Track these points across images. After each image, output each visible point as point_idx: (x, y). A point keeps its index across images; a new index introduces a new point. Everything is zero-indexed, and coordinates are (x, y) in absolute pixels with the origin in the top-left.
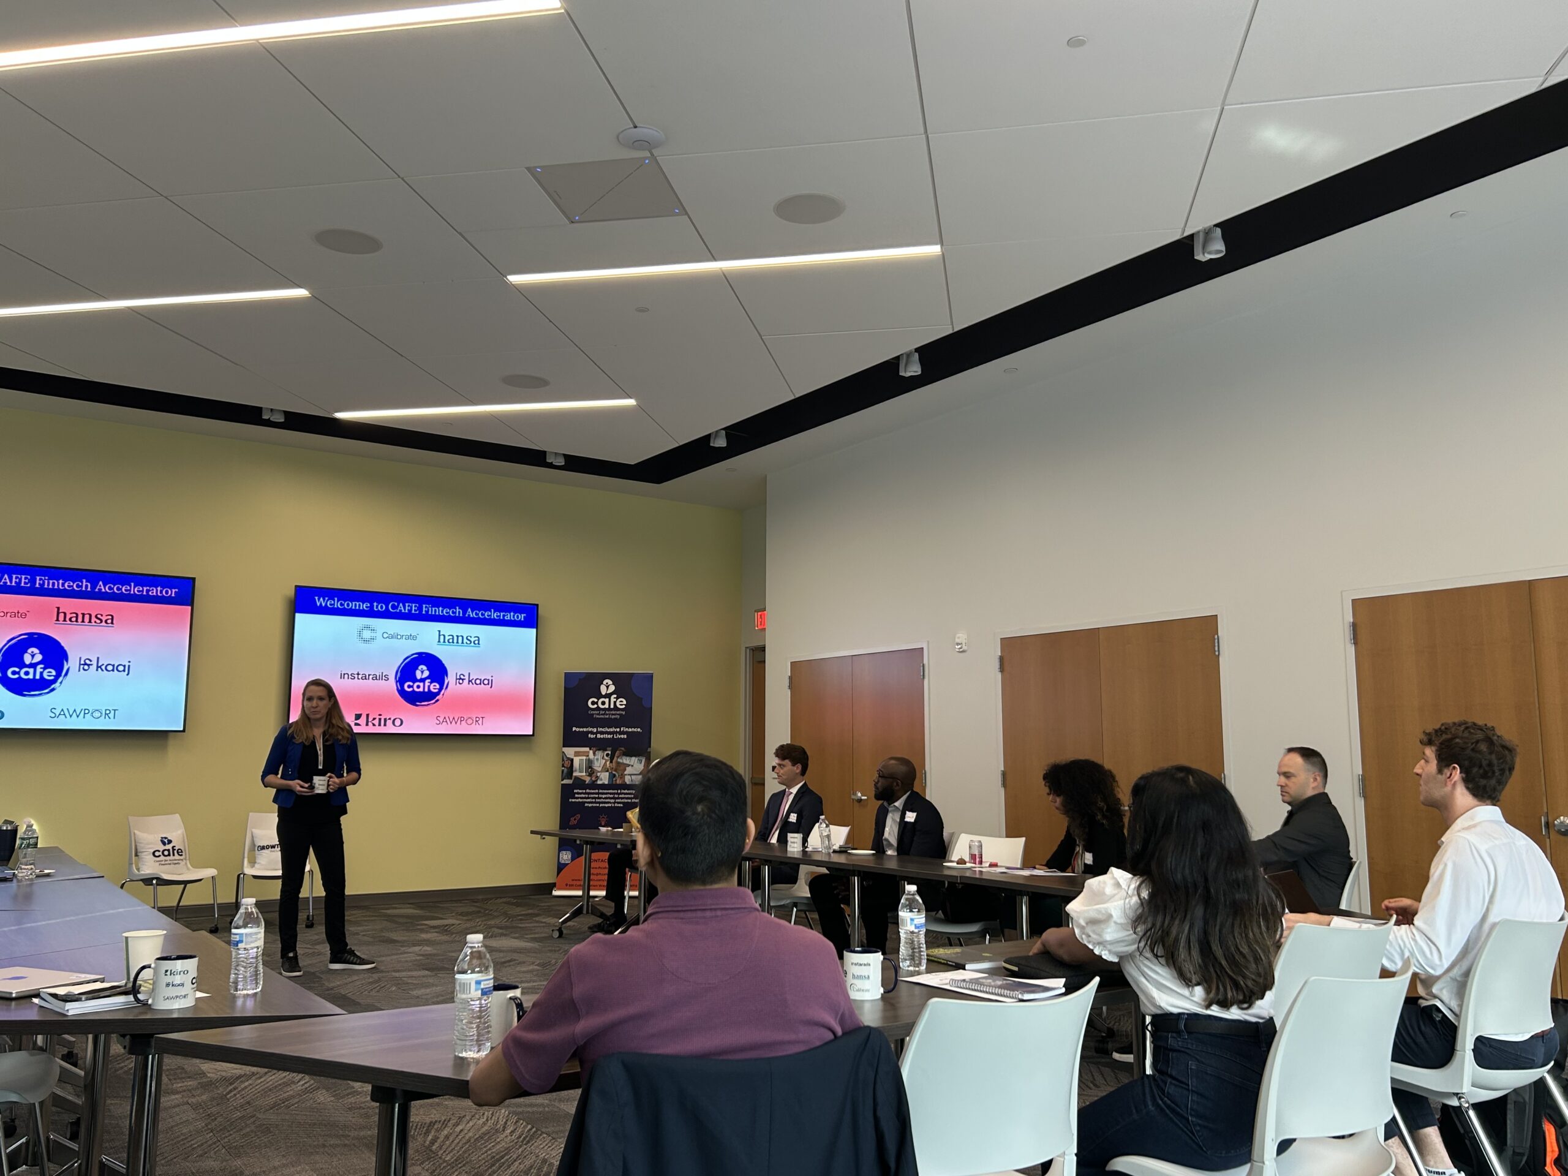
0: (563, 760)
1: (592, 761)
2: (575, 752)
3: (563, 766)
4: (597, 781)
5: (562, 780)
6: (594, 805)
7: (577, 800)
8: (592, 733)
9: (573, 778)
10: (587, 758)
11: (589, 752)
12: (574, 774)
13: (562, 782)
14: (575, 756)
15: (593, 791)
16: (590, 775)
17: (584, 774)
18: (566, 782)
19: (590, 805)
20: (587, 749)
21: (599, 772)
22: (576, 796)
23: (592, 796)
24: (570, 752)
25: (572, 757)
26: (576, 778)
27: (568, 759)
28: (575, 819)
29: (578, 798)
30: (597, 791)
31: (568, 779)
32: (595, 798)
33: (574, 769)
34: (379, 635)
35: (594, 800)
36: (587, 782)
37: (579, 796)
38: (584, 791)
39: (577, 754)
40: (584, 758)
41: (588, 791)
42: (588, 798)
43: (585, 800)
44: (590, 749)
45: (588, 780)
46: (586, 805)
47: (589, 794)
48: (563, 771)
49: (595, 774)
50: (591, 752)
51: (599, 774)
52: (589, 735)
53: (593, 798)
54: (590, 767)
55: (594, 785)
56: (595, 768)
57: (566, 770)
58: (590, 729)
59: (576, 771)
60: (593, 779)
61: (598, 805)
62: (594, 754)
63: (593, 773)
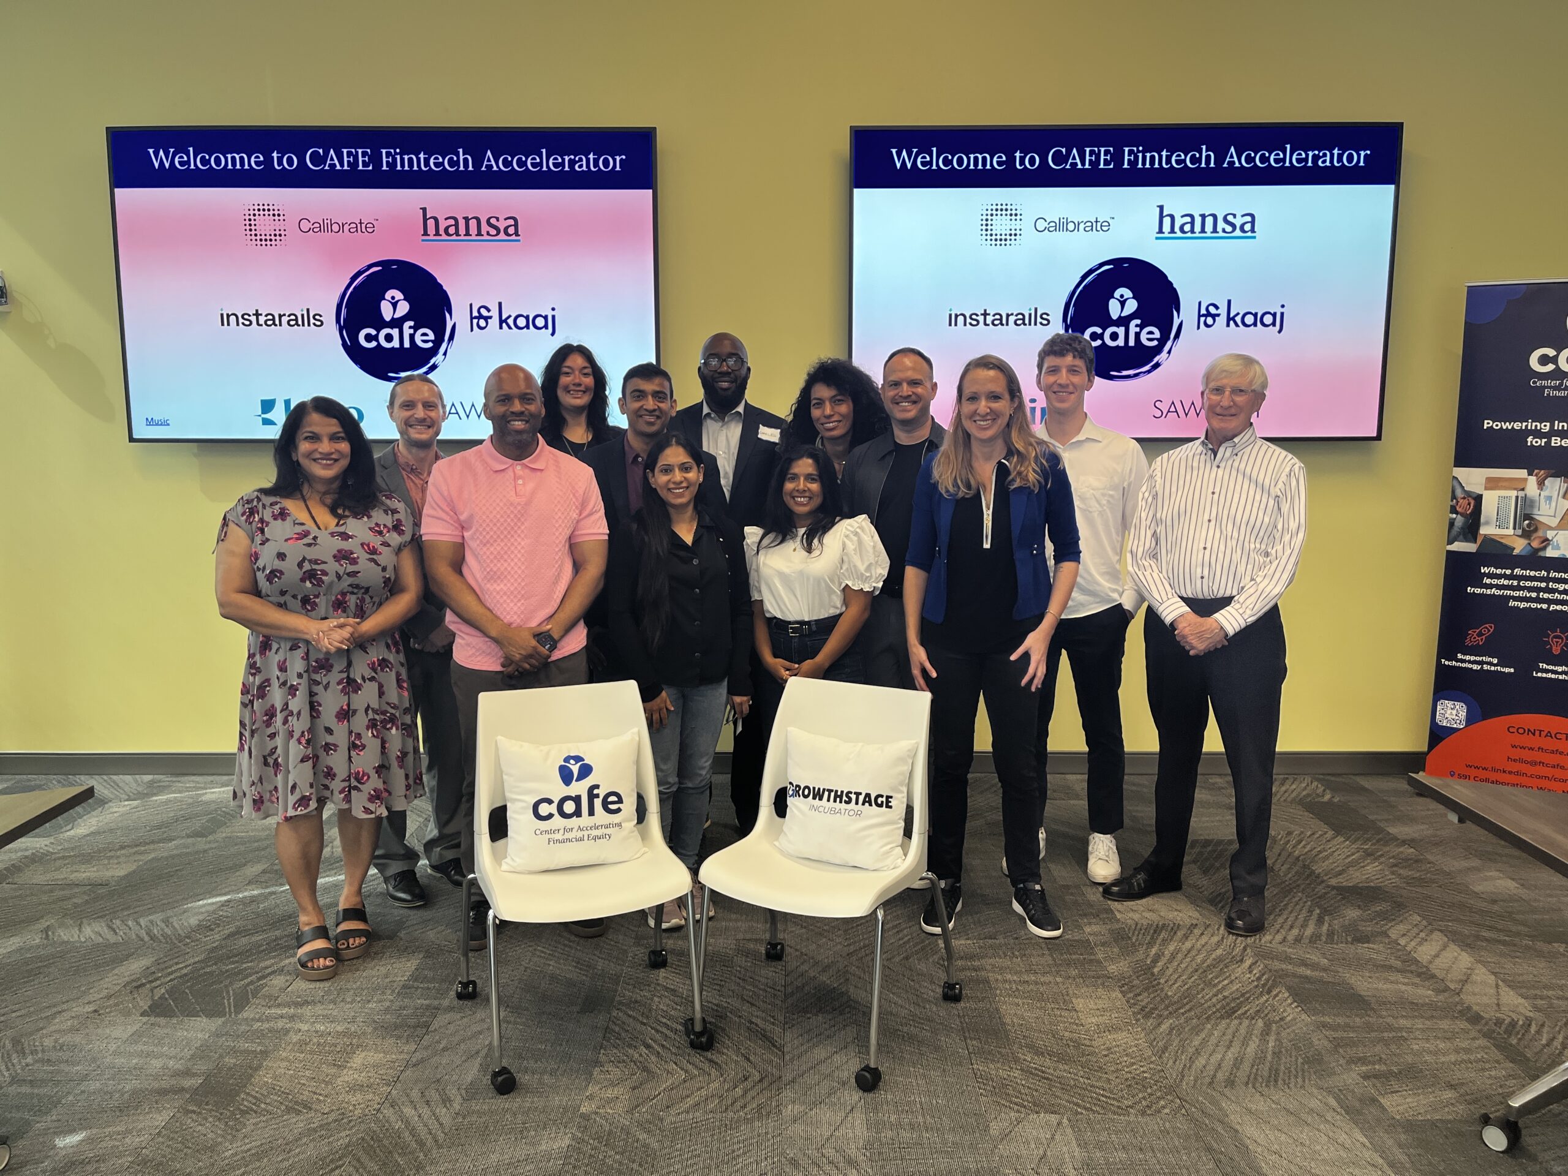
0: (1454, 497)
1: (1532, 502)
2: (1489, 480)
3: (1453, 510)
4: (1544, 548)
5: (1450, 542)
6: (1534, 605)
7: (1489, 592)
8: (1538, 434)
9: (1479, 541)
10: (1521, 494)
11: (1525, 480)
12: (1484, 531)
13: (1450, 548)
14: (1486, 489)
15: (1532, 573)
16: (1526, 534)
17: (1511, 531)
18: (1459, 546)
19: (1522, 605)
20: (1522, 473)
21: (1551, 528)
22: (1487, 581)
23: (1528, 584)
24: (1473, 478)
25: (1478, 490)
26: (1489, 541)
27: (1468, 494)
28: (1480, 634)
29: (1490, 586)
30: (1544, 573)
31: (1466, 540)
32: (1538, 590)
33: (1482, 519)
34: (1027, 225)
35: (1534, 595)
36: (1516, 552)
37: (1495, 581)
38: (1508, 572)
39: (1492, 484)
40: (1513, 494)
41: (1517, 571)
42: (1519, 588)
43: (1512, 593)
44: (1530, 474)
45: (1519, 546)
46: (1512, 603)
47: (1520, 578)
48: (1452, 524)
49: (1540, 533)
50: (1532, 480)
51: (1550, 534)
52: (1530, 439)
53: (1530, 589)
54: (1528, 517)
55: (1534, 560)
56: (1537, 517)
57: (1459, 521)
58: (1531, 425)
59: (1487, 523)
60: (1535, 544)
61: (1545, 606)
62: (1541, 484)
63: (1536, 530)
